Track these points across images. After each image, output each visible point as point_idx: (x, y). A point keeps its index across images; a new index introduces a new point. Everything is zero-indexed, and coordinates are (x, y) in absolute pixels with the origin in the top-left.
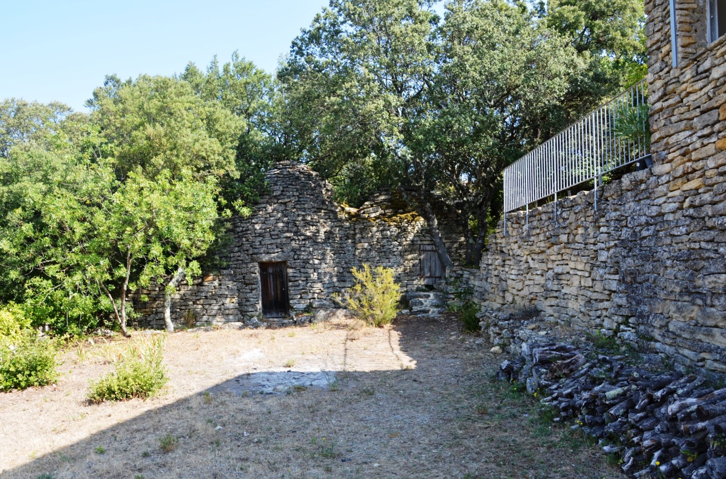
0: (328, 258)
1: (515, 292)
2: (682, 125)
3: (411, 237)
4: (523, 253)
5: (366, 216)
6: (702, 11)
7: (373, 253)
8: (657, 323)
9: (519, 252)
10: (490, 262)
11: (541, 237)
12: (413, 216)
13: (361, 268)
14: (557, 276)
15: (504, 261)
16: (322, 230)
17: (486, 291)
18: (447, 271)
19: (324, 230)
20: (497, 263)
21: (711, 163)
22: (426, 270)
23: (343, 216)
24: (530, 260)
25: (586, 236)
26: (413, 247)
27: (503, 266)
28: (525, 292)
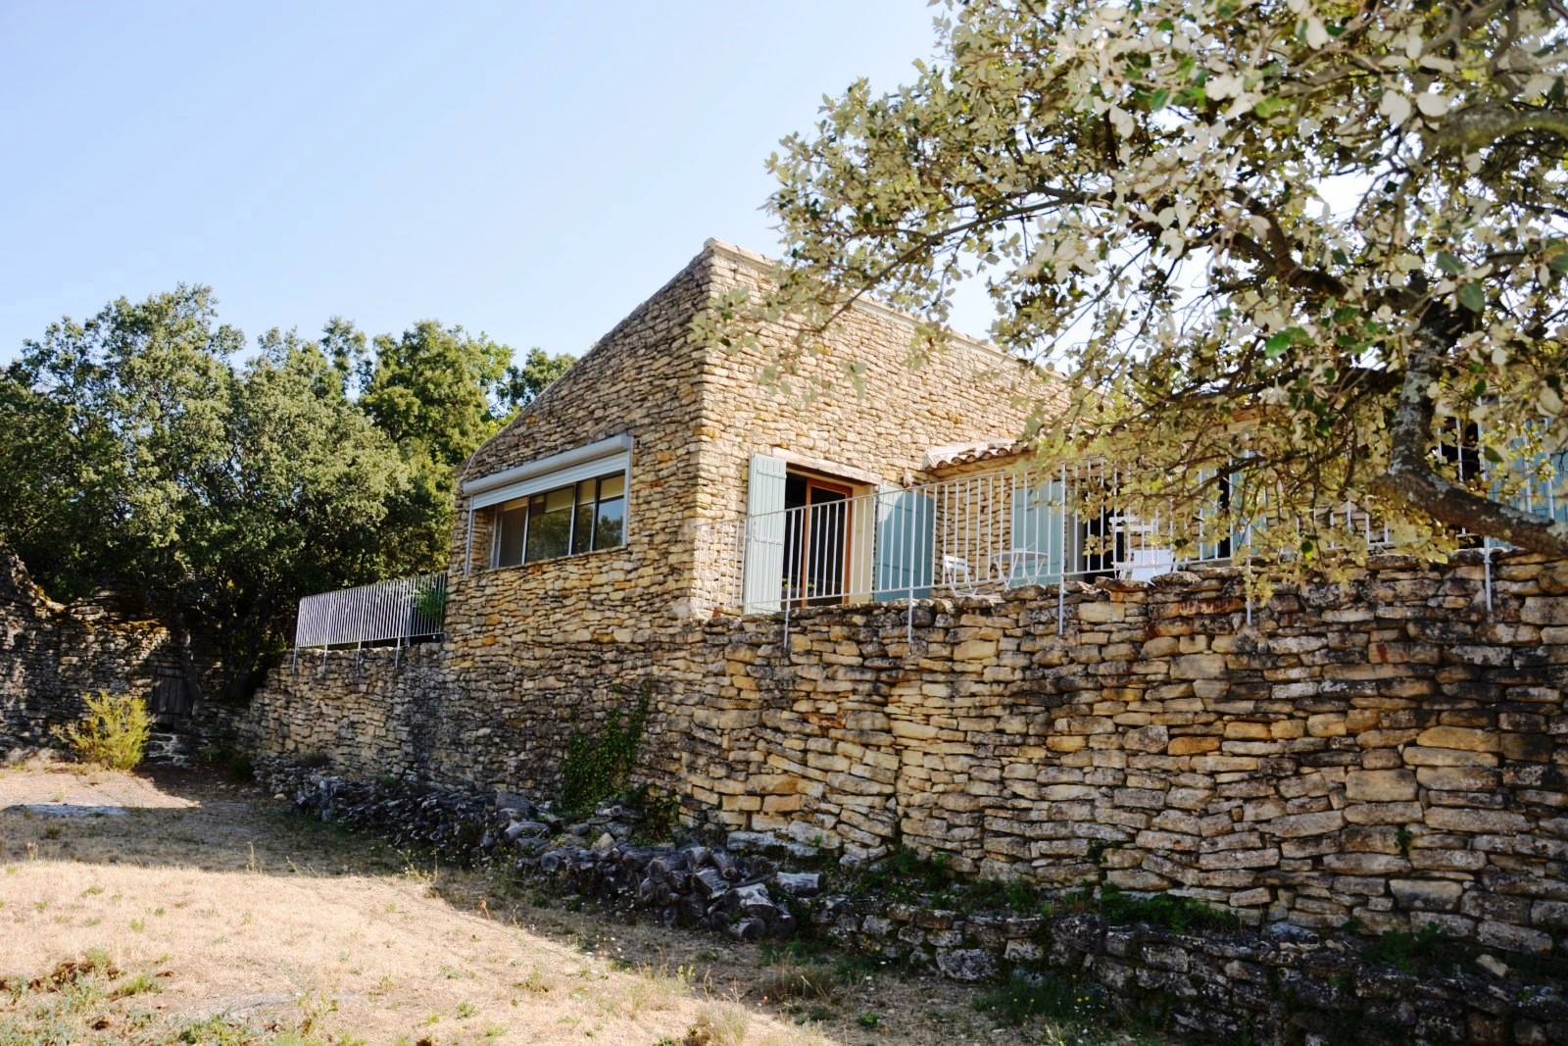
0: (17, 673)
1: (299, 739)
2: (466, 618)
3: (145, 654)
4: (316, 698)
5: (80, 617)
6: (491, 536)
7: (86, 673)
8: (432, 767)
9: (309, 695)
10: (267, 701)
11: (339, 683)
12: (152, 626)
13: (96, 696)
14: (352, 724)
15: (288, 703)
16: (12, 633)
17: (257, 736)
18: (195, 707)
19: (15, 632)
20: (278, 703)
21: (478, 652)
22: (161, 702)
23: (43, 614)
24: (322, 705)
25: (384, 689)
26: (146, 669)
27: (287, 708)
28: (314, 739)
